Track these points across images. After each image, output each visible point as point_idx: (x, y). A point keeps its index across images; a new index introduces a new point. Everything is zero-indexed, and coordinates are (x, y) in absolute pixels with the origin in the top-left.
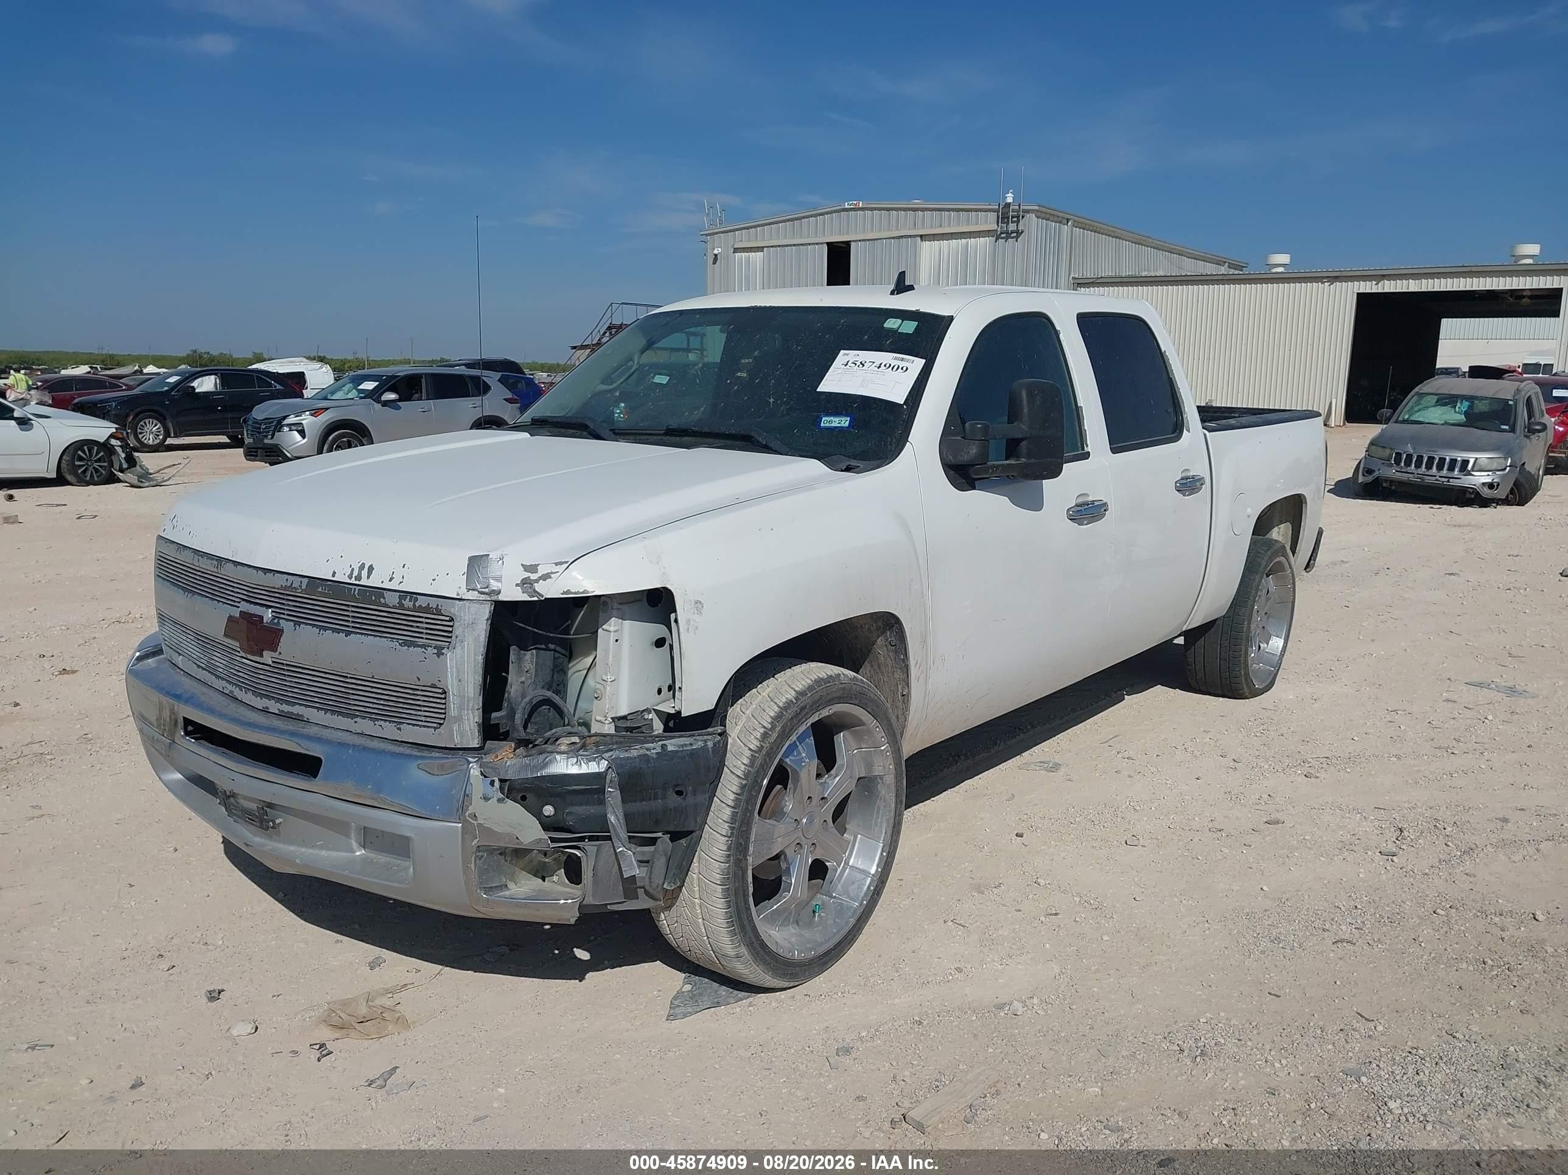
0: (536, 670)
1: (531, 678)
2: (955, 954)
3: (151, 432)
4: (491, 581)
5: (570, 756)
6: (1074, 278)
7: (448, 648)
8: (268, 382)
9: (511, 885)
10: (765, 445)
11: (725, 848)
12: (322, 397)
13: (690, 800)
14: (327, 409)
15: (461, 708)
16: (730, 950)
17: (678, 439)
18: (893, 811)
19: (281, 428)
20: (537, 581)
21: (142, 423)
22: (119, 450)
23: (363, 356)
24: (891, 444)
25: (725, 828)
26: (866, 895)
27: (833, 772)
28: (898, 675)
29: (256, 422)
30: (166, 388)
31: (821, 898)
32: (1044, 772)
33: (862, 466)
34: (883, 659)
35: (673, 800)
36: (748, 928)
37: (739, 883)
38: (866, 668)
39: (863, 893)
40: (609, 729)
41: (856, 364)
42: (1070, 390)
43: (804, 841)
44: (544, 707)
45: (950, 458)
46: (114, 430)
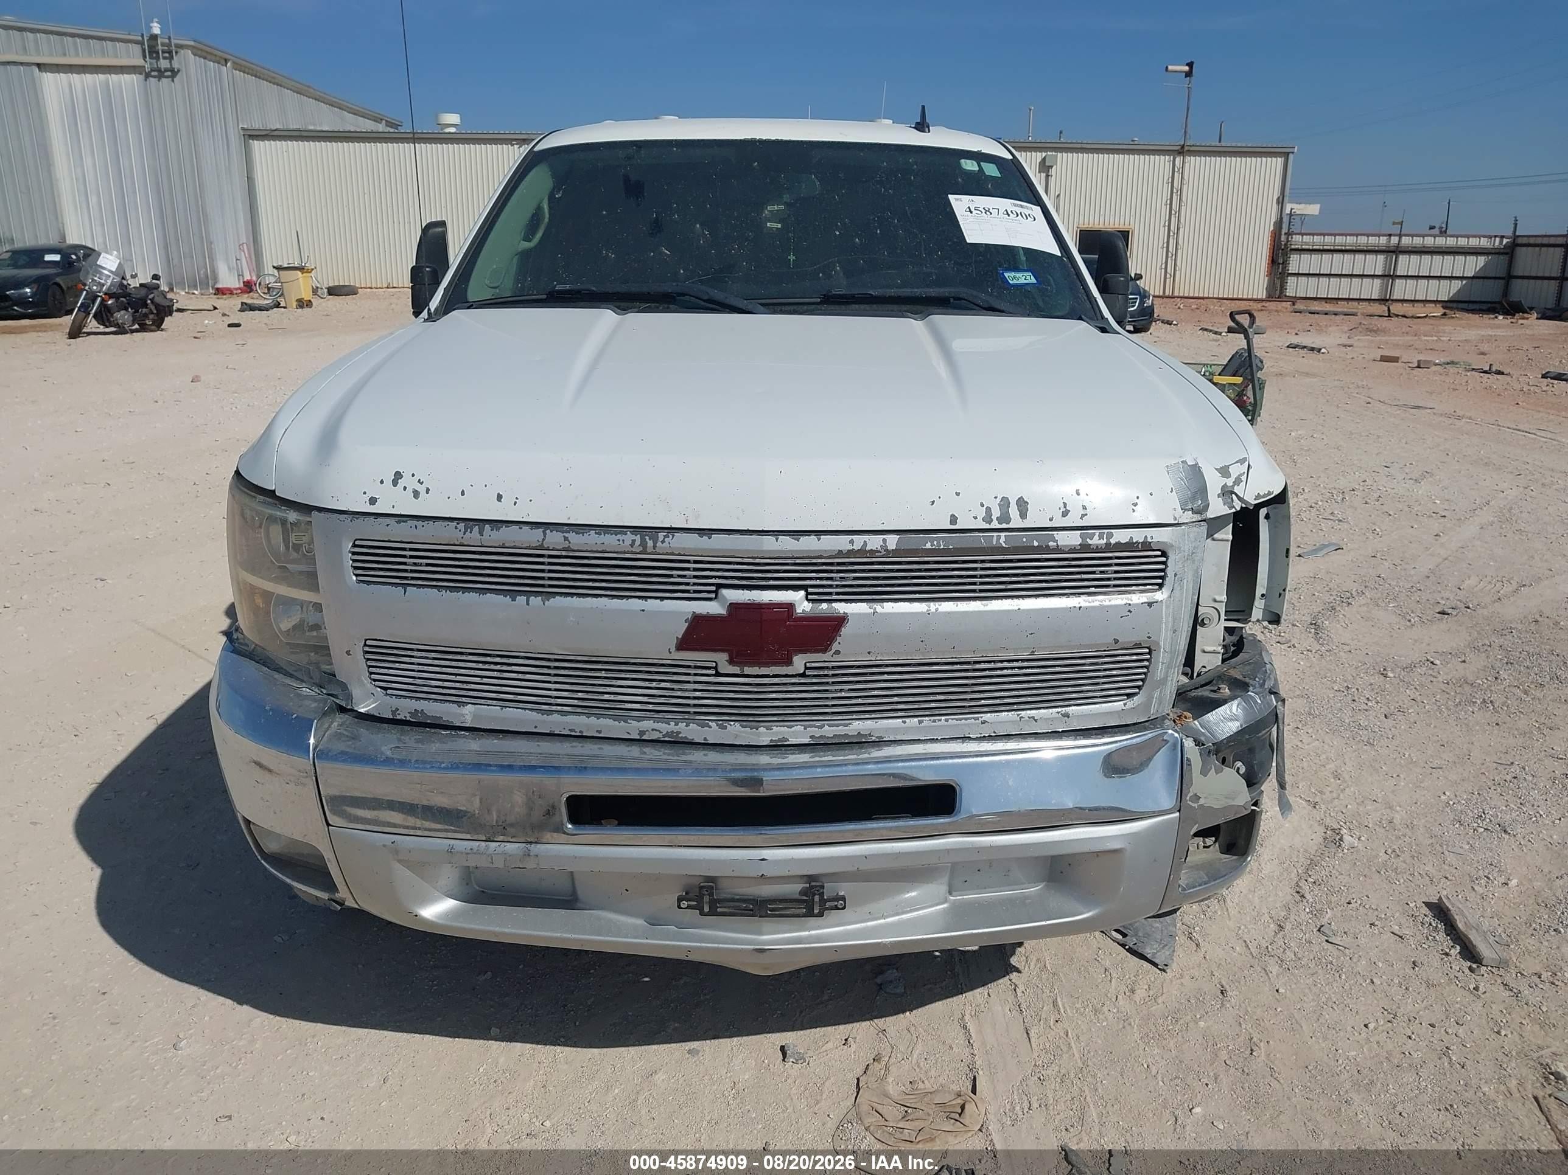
6: (243, 129)
7: (1162, 592)
20: (1233, 487)
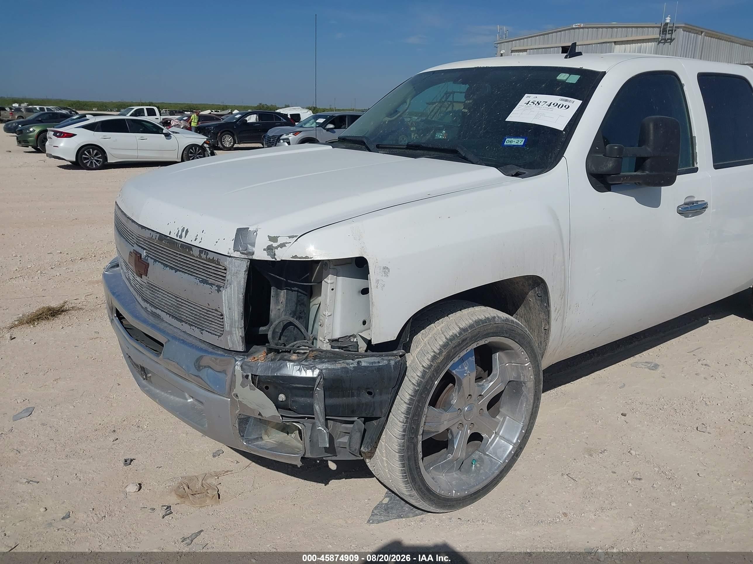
0: (286, 303)
1: (283, 307)
2: (565, 502)
3: (228, 141)
4: (249, 246)
5: (295, 364)
7: (223, 287)
8: (279, 118)
9: (265, 437)
10: (464, 157)
11: (402, 430)
12: (299, 126)
13: (378, 398)
14: (301, 132)
15: (231, 326)
16: (406, 492)
17: (414, 151)
18: (532, 404)
19: (279, 140)
20: (277, 248)
21: (224, 137)
22: (208, 149)
23: (333, 107)
24: (551, 158)
25: (402, 418)
26: (508, 456)
27: (489, 378)
28: (542, 316)
29: (269, 137)
30: (235, 120)
31: (477, 455)
32: (647, 370)
33: (527, 173)
34: (532, 304)
35: (366, 398)
36: (418, 480)
37: (411, 452)
38: (521, 310)
39: (506, 455)
40: (326, 347)
41: (534, 103)
42: (688, 125)
43: (465, 422)
44: (291, 327)
45: (593, 169)
46: (206, 140)
